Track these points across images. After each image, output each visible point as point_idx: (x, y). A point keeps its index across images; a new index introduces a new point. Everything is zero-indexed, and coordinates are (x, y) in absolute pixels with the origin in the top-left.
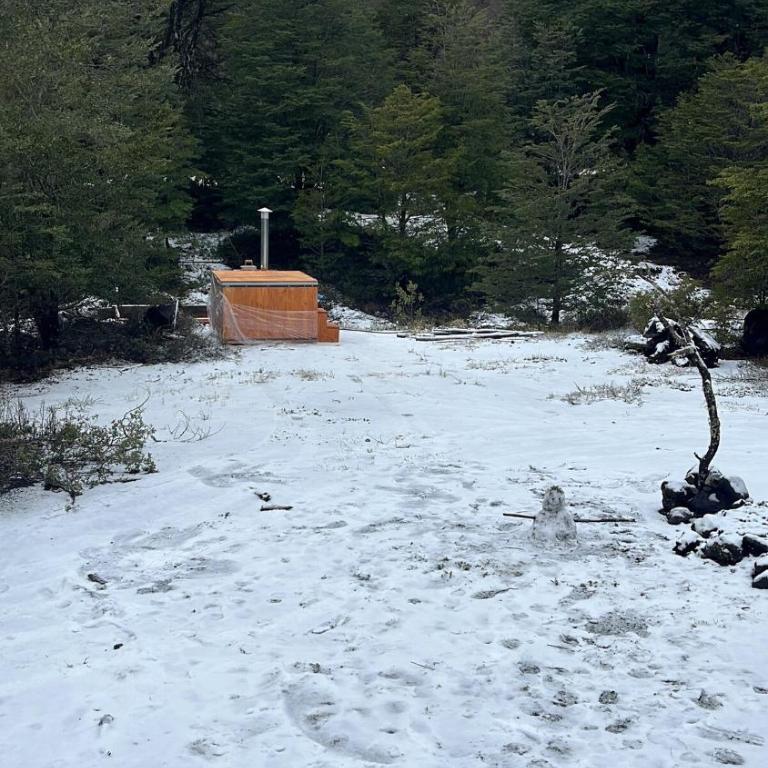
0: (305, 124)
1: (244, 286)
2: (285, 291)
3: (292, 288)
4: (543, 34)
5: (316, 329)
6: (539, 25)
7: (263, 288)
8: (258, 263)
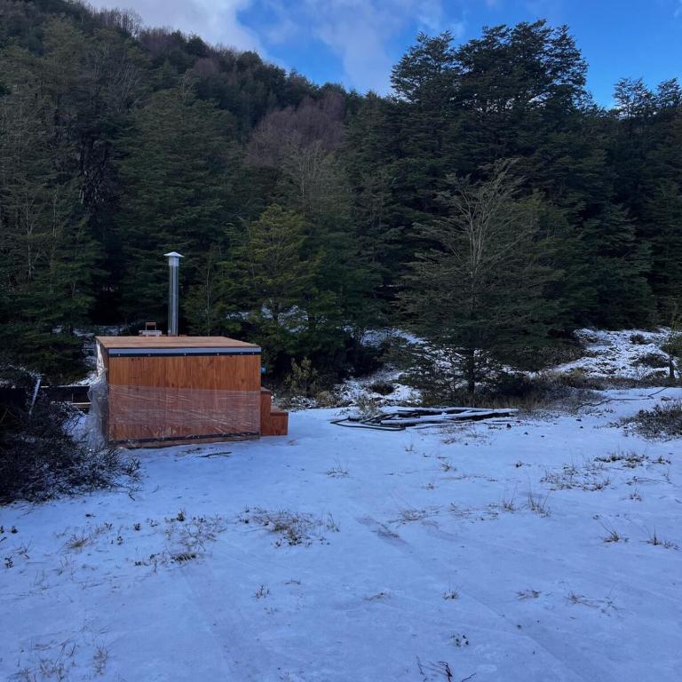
0: (192, 235)
1: (146, 355)
2: (211, 362)
3: (223, 358)
4: (368, 181)
5: (258, 419)
6: (364, 176)
7: (177, 358)
8: (164, 328)
